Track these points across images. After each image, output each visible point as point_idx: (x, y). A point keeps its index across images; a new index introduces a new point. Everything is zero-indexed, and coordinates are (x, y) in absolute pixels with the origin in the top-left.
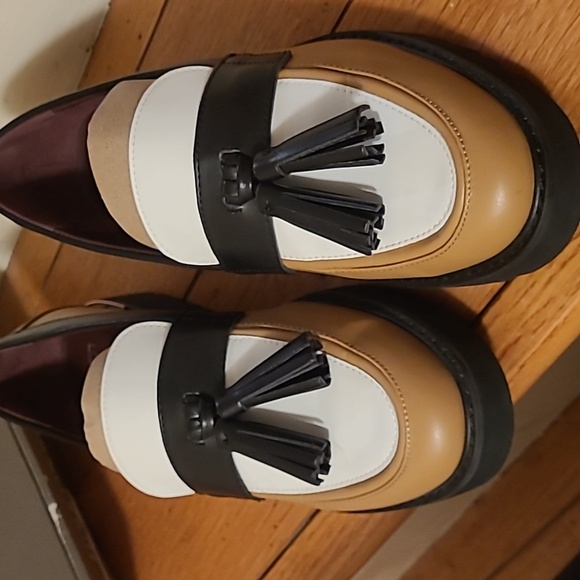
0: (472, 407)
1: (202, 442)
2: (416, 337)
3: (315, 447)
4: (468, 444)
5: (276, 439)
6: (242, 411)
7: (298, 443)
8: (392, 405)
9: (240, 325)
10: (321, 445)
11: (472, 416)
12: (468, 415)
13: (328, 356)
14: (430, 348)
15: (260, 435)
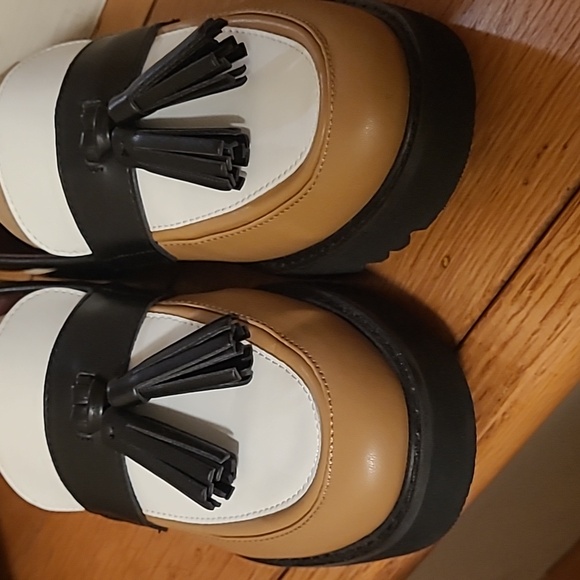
0: (419, 431)
1: (89, 436)
2: (368, 338)
3: (213, 457)
4: (409, 480)
5: (170, 441)
6: (139, 402)
7: (194, 450)
8: (317, 416)
9: (163, 303)
10: (222, 456)
11: (418, 443)
12: (413, 441)
13: (254, 347)
14: (381, 352)
15: (152, 434)
